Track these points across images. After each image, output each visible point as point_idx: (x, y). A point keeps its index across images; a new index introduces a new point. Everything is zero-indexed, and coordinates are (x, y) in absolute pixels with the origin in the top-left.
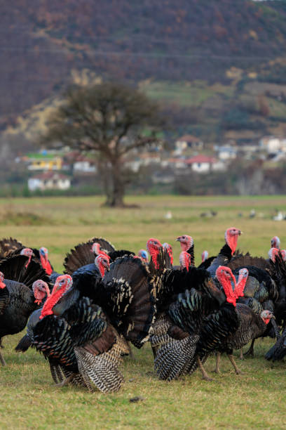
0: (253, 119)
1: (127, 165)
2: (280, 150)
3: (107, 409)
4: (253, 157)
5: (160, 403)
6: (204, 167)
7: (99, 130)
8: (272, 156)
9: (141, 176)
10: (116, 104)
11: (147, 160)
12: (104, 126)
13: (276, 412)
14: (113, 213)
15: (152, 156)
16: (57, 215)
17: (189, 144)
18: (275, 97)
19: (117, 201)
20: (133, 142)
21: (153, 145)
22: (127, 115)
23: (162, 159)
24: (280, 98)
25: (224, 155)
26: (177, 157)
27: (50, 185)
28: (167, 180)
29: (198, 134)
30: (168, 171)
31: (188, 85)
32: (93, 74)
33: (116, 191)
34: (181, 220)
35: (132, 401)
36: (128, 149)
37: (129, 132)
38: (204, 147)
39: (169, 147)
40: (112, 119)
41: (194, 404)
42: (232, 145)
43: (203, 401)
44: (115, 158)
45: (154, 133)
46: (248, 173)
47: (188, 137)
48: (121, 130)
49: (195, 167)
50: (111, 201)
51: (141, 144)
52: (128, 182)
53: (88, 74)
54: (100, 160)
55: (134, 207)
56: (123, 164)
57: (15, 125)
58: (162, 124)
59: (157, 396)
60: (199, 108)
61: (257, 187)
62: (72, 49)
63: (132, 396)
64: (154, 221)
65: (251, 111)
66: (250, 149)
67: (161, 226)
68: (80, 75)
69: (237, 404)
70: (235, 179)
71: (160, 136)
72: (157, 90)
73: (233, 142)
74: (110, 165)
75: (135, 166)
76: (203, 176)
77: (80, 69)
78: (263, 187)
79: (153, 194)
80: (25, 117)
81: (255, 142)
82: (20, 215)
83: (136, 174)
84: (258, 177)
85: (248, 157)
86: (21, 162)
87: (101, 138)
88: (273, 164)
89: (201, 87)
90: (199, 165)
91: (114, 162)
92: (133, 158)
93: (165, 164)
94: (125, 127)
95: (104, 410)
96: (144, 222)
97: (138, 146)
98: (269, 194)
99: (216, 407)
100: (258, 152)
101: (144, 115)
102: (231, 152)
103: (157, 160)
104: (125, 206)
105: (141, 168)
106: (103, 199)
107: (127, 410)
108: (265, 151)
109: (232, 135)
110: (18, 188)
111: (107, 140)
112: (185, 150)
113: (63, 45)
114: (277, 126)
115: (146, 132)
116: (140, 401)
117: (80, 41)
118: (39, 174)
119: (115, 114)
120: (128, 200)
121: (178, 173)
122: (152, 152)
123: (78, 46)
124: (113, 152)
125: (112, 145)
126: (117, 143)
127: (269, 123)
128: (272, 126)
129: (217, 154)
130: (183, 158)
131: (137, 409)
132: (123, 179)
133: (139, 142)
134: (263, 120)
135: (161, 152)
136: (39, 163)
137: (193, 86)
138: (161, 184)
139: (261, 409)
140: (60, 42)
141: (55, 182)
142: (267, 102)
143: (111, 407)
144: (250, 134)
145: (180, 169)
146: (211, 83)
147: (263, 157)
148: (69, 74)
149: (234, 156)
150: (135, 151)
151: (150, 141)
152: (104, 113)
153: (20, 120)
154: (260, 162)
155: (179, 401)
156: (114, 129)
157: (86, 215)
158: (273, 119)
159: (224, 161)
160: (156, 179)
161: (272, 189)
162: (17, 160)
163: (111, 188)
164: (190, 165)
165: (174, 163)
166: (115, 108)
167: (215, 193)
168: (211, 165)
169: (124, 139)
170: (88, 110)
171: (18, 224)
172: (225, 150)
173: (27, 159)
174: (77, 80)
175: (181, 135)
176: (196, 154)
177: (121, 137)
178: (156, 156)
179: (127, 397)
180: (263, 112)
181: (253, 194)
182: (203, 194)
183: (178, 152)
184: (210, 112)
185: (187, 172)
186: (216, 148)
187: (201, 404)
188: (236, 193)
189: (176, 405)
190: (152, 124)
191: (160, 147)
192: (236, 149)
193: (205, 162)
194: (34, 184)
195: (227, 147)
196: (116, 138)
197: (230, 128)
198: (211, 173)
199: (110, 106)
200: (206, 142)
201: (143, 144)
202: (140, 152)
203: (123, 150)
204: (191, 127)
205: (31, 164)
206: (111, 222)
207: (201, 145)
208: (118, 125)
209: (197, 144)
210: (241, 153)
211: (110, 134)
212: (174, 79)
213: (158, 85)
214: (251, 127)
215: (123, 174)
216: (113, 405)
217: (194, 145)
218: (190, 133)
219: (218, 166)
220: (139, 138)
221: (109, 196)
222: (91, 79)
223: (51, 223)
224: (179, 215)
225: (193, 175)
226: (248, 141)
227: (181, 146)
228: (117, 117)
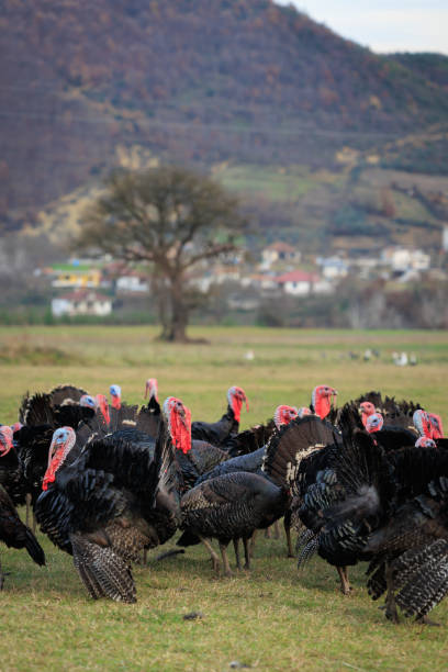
0: (372, 222)
1: (192, 282)
2: (410, 266)
3: (150, 630)
4: (372, 275)
5: (227, 622)
6: (302, 288)
7: (153, 233)
8: (398, 274)
9: (212, 299)
10: (179, 196)
11: (221, 276)
12: (162, 226)
13: (390, 638)
14: (171, 350)
15: (227, 271)
16: (91, 352)
17: (282, 255)
18: (404, 191)
19: (178, 333)
20: (202, 251)
21: (231, 256)
22: (194, 212)
23: (242, 275)
24: (411, 193)
25: (331, 272)
26: (263, 273)
27: (83, 308)
28: (248, 305)
29: (295, 241)
30: (250, 292)
31: (282, 171)
32: (147, 153)
33: (176, 319)
34: (267, 363)
35: (188, 618)
36: (194, 260)
37: (197, 236)
38: (303, 260)
39: (253, 259)
40: (173, 218)
41: (275, 623)
42: (342, 257)
43: (288, 620)
44: (175, 272)
45: (231, 239)
46: (365, 297)
47: (278, 245)
48: (185, 234)
49: (289, 287)
50: (168, 332)
51: (212, 253)
52: (193, 307)
53: (140, 153)
54: (155, 276)
55: (201, 342)
56: (186, 281)
57: (34, 222)
58: (244, 225)
59: (223, 612)
60: (296, 204)
61: (376, 318)
62: (119, 118)
63: (186, 610)
64: (228, 363)
65: (369, 210)
66: (368, 263)
67: (238, 369)
68: (129, 155)
69: (336, 626)
70: (345, 305)
71: (240, 242)
72: (236, 177)
73: (342, 253)
74: (168, 282)
75: (204, 285)
76: (300, 300)
77: (128, 145)
78: (384, 317)
79: (229, 324)
80: (49, 212)
81: (376, 253)
82: (38, 350)
83: (205, 296)
84: (379, 303)
85: (364, 275)
86: (43, 275)
87: (156, 243)
88: (400, 285)
89: (300, 175)
90: (295, 285)
91: (174, 278)
92: (201, 273)
93: (246, 282)
94: (190, 228)
95: (146, 629)
96: (215, 364)
97: (208, 256)
98: (394, 328)
99: (307, 629)
100: (379, 267)
101: (218, 213)
102: (339, 268)
103: (235, 276)
104: (187, 341)
105: (212, 287)
106: (157, 330)
107: (179, 631)
108: (388, 267)
109: (341, 242)
110: (39, 312)
111: (165, 247)
112: (275, 263)
113: (106, 112)
114: (405, 232)
115: (220, 236)
116: (198, 619)
117: (130, 106)
118: (67, 293)
119: (176, 210)
120: (192, 332)
121: (264, 295)
122: (229, 265)
123: (126, 113)
124: (173, 264)
125: (172, 253)
126: (179, 252)
127: (395, 226)
128: (398, 231)
129: (321, 269)
130: (272, 275)
131: (194, 629)
132: (185, 302)
133: (210, 250)
134: (386, 223)
135: (241, 265)
136: (67, 278)
137: (288, 173)
138: (241, 311)
139: (370, 634)
140: (100, 106)
141: (90, 304)
142: (393, 197)
143: (157, 626)
144: (367, 242)
145: (268, 290)
146: (315, 168)
147: (385, 275)
148: (113, 152)
149: (344, 273)
150: (204, 263)
151: (225, 250)
152: (161, 209)
153: (42, 215)
154: (382, 282)
155: (254, 618)
156: (175, 232)
157: (132, 352)
158: (400, 222)
159: (331, 280)
160: (233, 304)
161: (398, 320)
162: (38, 272)
163: (169, 314)
164: (281, 285)
165: (260, 282)
166: (177, 203)
167: (318, 325)
168: (311, 283)
169: (189, 246)
170: (139, 203)
171: (35, 364)
172: (332, 265)
173: (51, 271)
174: (125, 162)
175: (270, 242)
176: (290, 269)
177: (184, 242)
178: (233, 271)
179: (180, 613)
180: (385, 213)
181: (370, 327)
182: (300, 326)
183: (265, 266)
184: (312, 211)
185: (277, 295)
186: (319, 261)
187: (285, 624)
188: (346, 325)
189: (249, 625)
190: (229, 225)
191: (239, 259)
192: (347, 263)
193: (304, 280)
194: (61, 307)
195: (335, 259)
196: (178, 243)
197: (339, 233)
198: (311, 296)
199: (170, 200)
200: (306, 252)
201: (216, 254)
202: (212, 264)
203: (187, 261)
204: (285, 231)
205: (56, 278)
206: (168, 363)
207: (298, 256)
208: (181, 225)
209: (293, 255)
210: (355, 269)
211: (169, 238)
212: (262, 163)
213: (239, 170)
214: (369, 233)
215: (186, 295)
216: (160, 623)
217: (288, 256)
218: (283, 239)
219: (322, 287)
220: (211, 244)
221: (165, 326)
222: (144, 161)
223: (83, 363)
224: (263, 355)
225: (286, 298)
226: (365, 253)
227: (270, 257)
228: (179, 215)
